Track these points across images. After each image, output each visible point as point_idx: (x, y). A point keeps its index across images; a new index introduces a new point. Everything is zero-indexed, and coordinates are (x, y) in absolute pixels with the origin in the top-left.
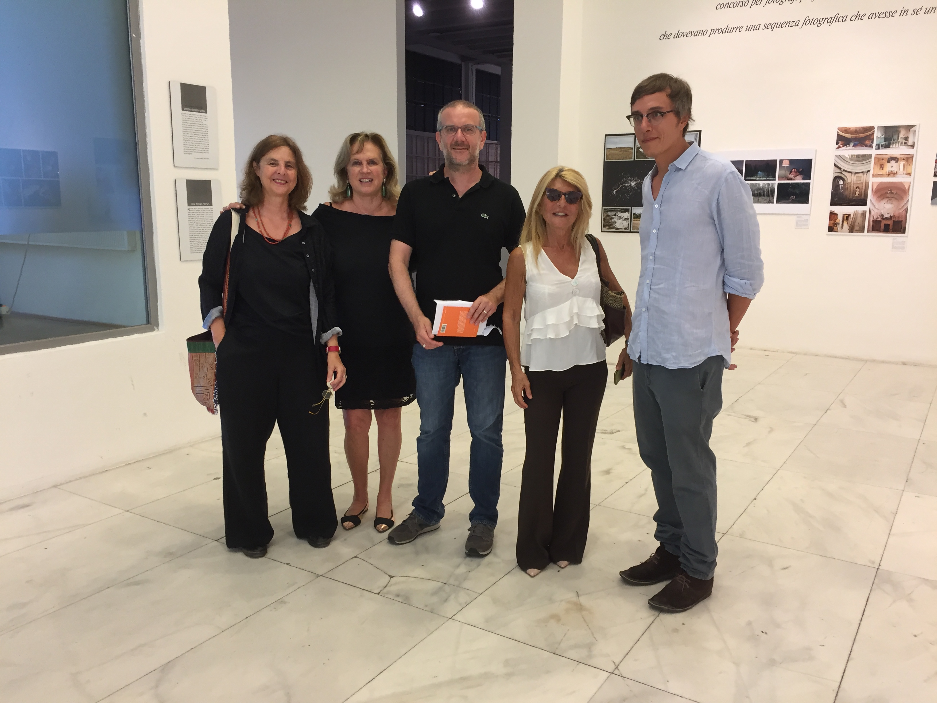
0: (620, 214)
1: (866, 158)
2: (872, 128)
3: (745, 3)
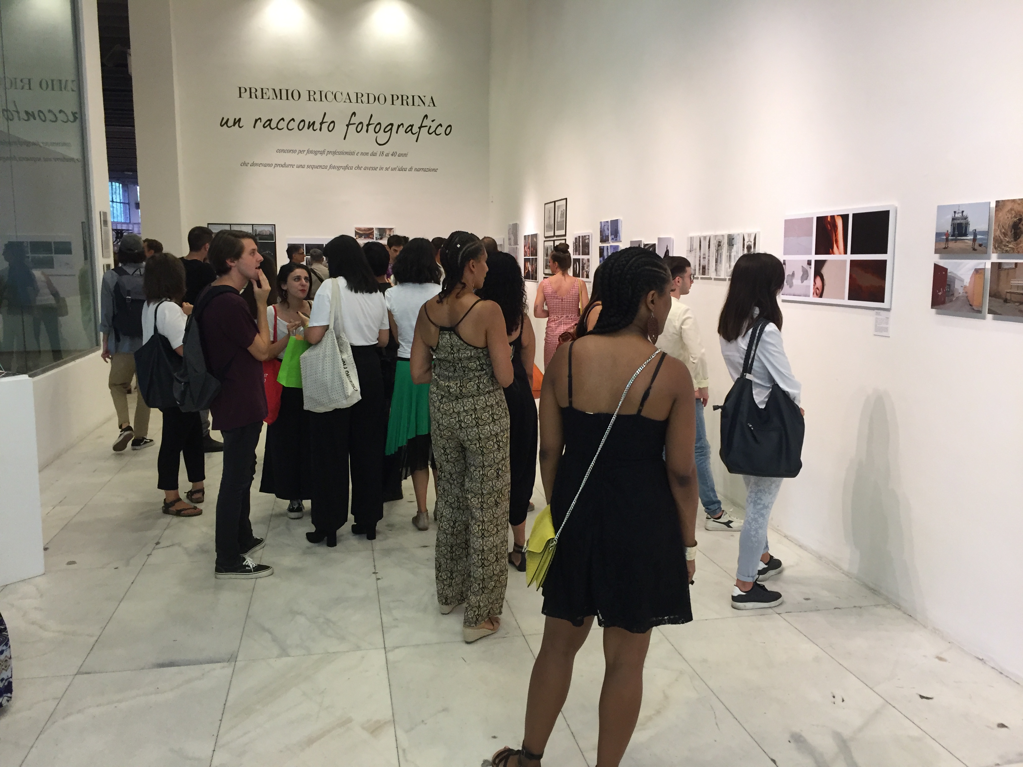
2: (372, 229)
3: (294, 151)
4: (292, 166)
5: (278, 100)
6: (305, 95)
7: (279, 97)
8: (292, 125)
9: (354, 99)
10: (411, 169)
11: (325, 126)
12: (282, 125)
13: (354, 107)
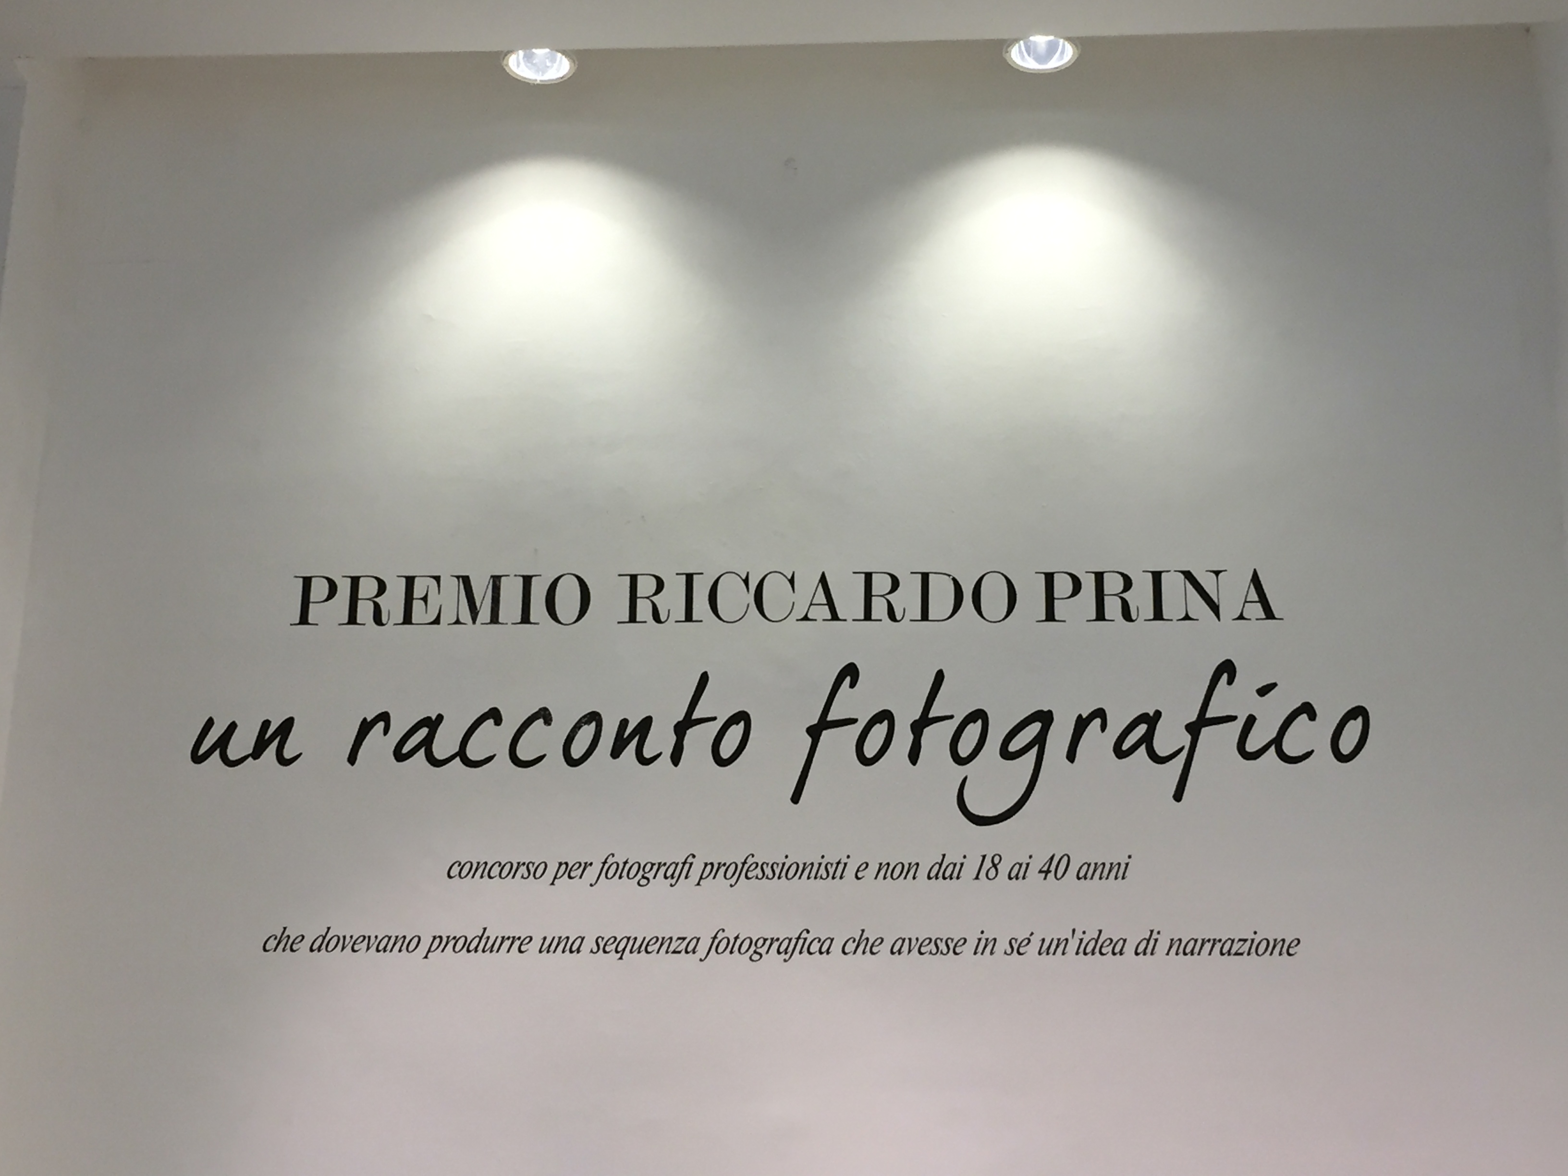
3: (532, 870)
4: (519, 943)
5: (481, 627)
6: (610, 598)
7: (485, 613)
8: (539, 739)
9: (850, 602)
10: (1147, 945)
11: (698, 739)
12: (488, 741)
13: (851, 640)
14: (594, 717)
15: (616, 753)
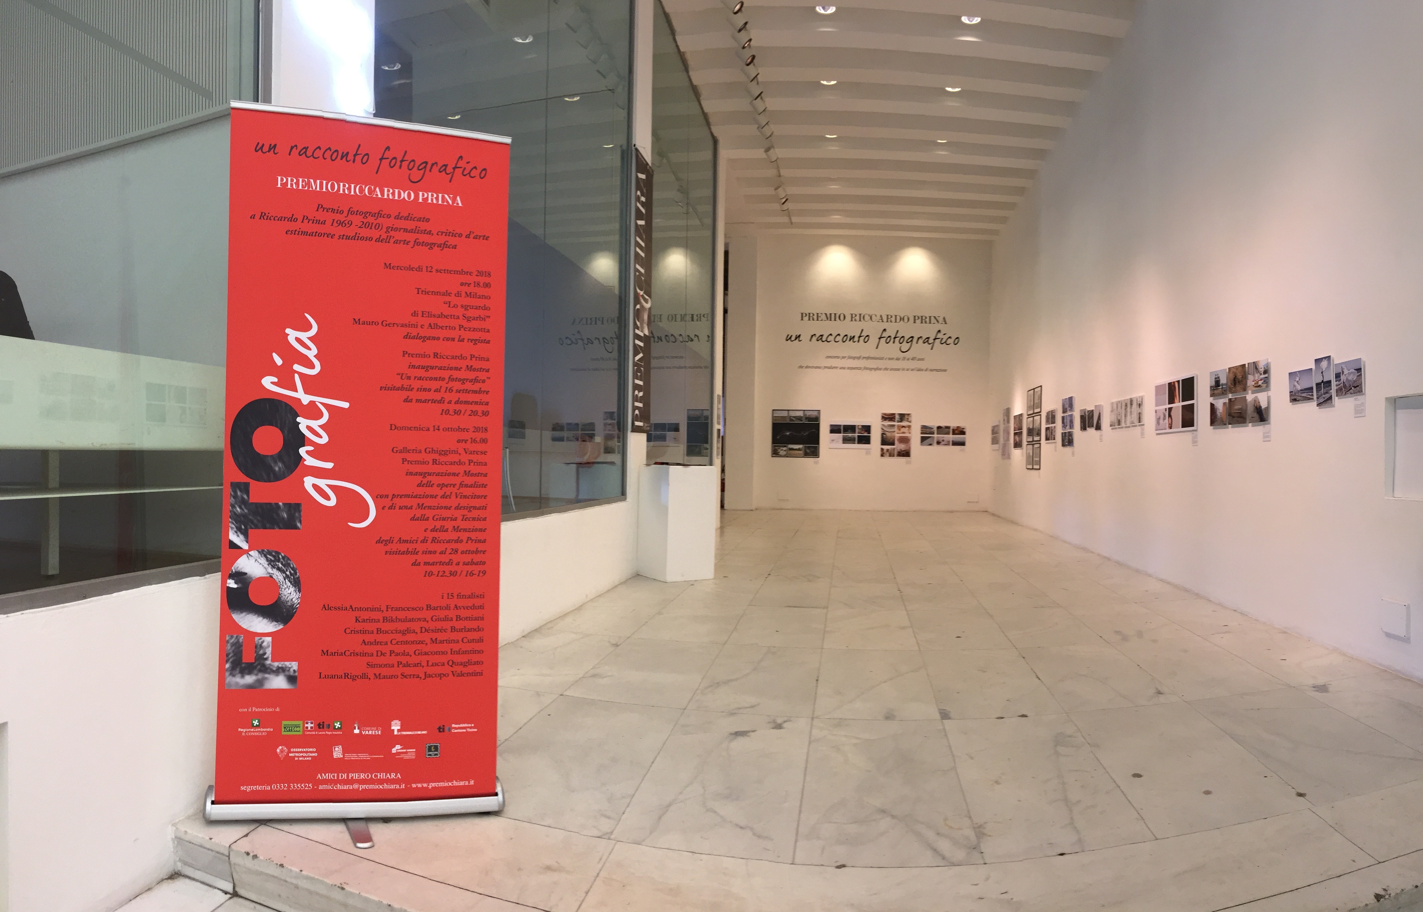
0: (781, 448)
1: (893, 426)
2: (894, 414)
3: (838, 357)
4: (836, 368)
5: (828, 322)
6: (848, 318)
7: (829, 319)
8: (838, 338)
9: (885, 319)
10: (926, 370)
11: (862, 339)
12: (830, 338)
13: (885, 325)
14: (846, 335)
15: (850, 341)
